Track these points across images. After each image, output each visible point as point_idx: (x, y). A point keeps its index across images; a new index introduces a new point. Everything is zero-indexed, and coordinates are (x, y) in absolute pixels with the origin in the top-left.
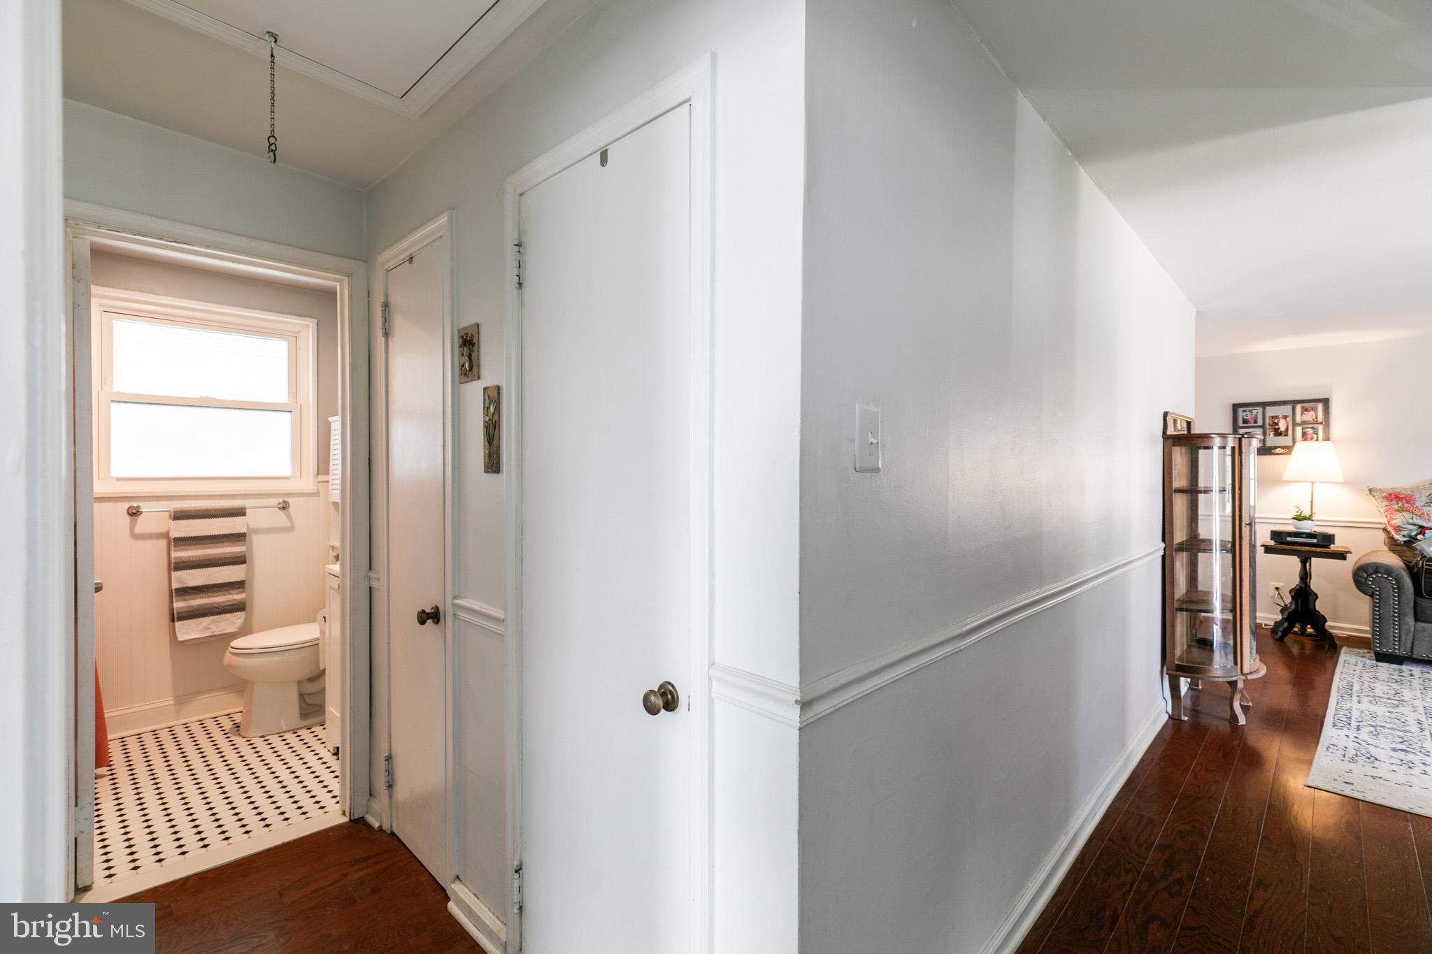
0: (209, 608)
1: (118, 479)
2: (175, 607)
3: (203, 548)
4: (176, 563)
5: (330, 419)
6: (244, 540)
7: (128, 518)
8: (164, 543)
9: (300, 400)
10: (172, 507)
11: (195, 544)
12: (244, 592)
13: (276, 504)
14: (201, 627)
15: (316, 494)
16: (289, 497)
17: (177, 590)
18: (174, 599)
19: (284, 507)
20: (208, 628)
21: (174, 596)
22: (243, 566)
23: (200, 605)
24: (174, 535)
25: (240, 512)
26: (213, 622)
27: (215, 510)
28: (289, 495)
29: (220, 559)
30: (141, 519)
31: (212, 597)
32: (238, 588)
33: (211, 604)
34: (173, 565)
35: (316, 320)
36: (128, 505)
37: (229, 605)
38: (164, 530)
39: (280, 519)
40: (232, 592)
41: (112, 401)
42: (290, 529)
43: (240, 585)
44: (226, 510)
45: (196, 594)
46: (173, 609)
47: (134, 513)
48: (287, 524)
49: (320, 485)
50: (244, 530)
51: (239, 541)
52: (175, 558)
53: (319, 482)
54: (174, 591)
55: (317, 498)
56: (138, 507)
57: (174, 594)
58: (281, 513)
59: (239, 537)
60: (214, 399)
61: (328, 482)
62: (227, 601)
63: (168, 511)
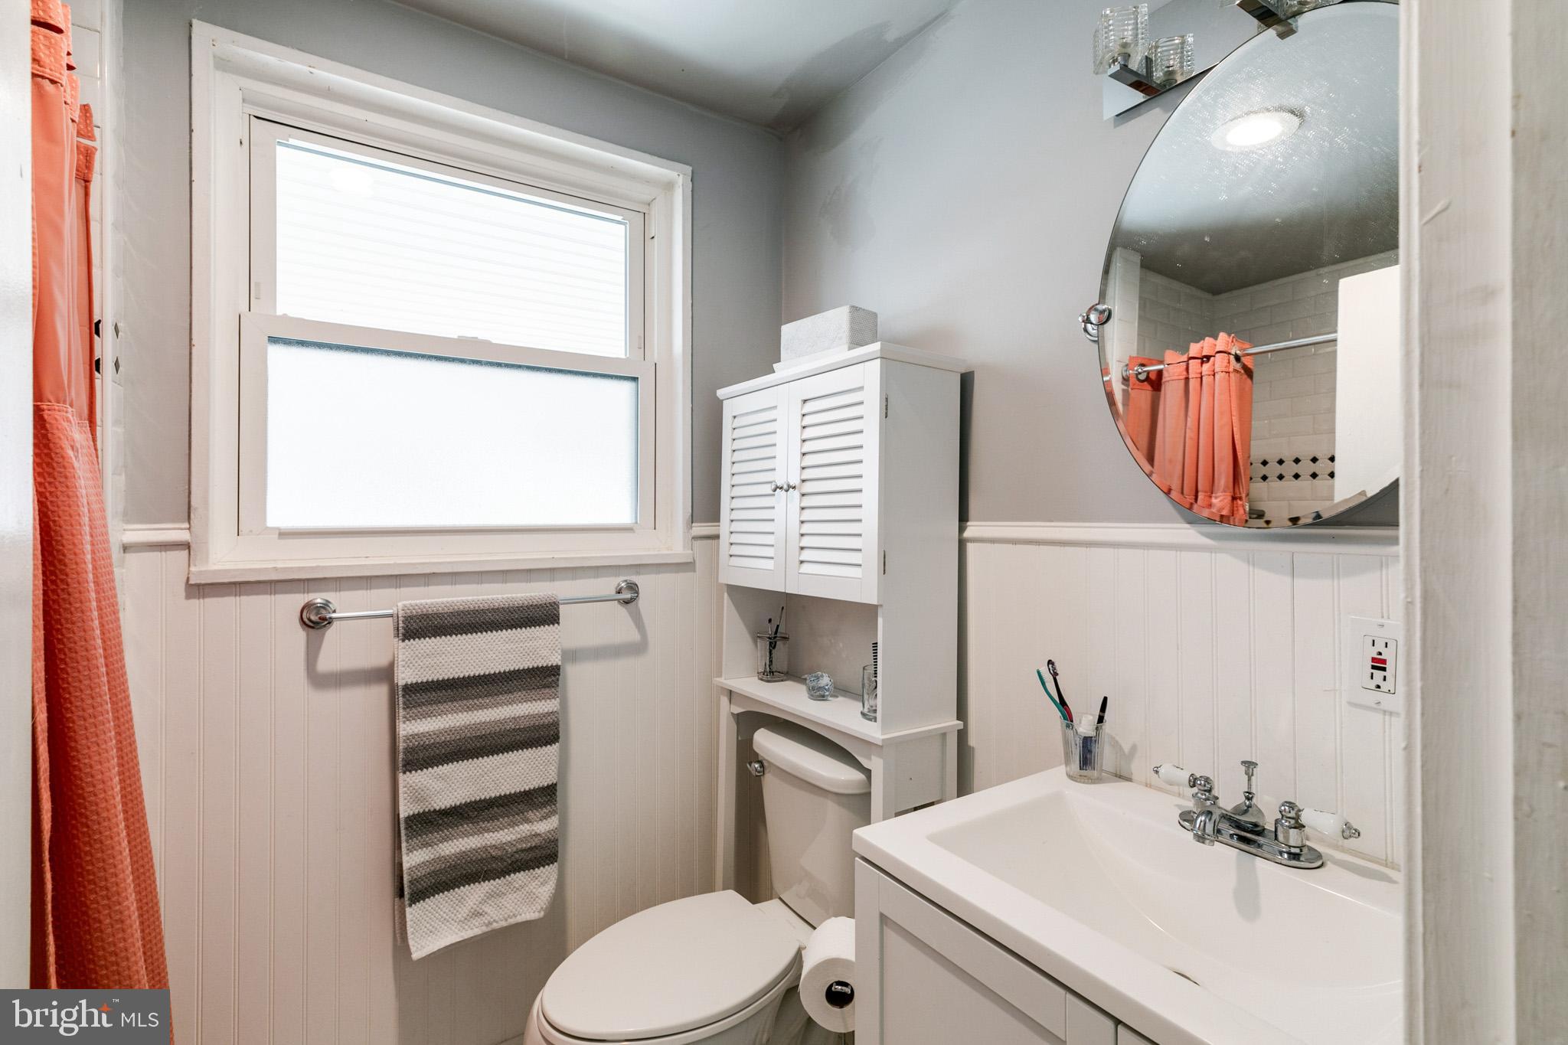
0: (481, 860)
1: (284, 534)
2: (406, 866)
3: (469, 709)
4: (408, 751)
5: (721, 393)
6: (554, 685)
7: (300, 635)
8: (379, 693)
9: (655, 352)
10: (400, 605)
11: (453, 700)
12: (553, 813)
13: (613, 592)
14: (464, 911)
15: (687, 566)
16: (638, 573)
17: (410, 819)
18: (404, 845)
19: (629, 595)
20: (477, 914)
21: (403, 838)
22: (552, 750)
23: (463, 855)
24: (405, 676)
25: (544, 615)
26: (491, 896)
27: (495, 610)
28: (639, 568)
29: (502, 734)
30: (331, 634)
31: (488, 831)
32: (543, 805)
33: (485, 848)
34: (401, 756)
35: (689, 169)
36: (300, 599)
37: (522, 850)
38: (381, 661)
39: (616, 625)
40: (530, 815)
41: (273, 340)
42: (637, 649)
43: (545, 797)
44: (520, 609)
45: (448, 826)
46: (401, 865)
47: (315, 621)
48: (633, 635)
49: (697, 543)
50: (555, 660)
51: (545, 686)
52: (407, 738)
53: (695, 538)
54: (402, 826)
55: (689, 574)
56: (326, 605)
57: (403, 832)
58: (622, 611)
59: (544, 678)
60: (487, 344)
61: (717, 537)
62: (520, 840)
63: (391, 616)
